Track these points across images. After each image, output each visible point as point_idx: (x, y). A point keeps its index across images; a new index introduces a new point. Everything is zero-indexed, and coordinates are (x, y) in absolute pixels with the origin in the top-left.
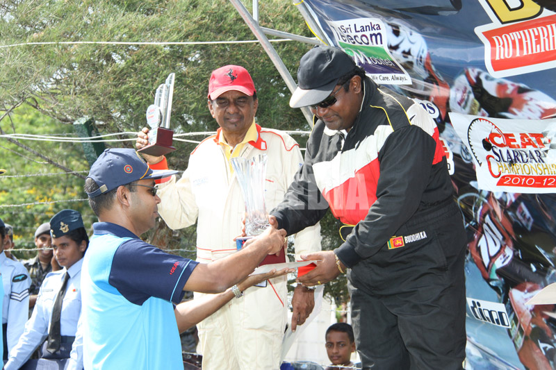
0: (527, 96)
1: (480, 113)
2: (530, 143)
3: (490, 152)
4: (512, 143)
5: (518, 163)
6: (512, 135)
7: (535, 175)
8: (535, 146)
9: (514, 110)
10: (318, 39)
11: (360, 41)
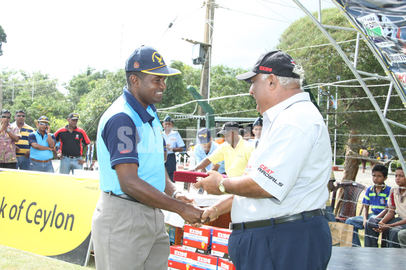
10: (355, 28)
11: (369, 26)
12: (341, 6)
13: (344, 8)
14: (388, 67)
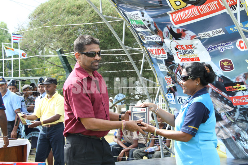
0: (186, 32)
1: (173, 39)
2: (189, 48)
3: (178, 51)
4: (183, 48)
5: (186, 54)
6: (183, 46)
7: (191, 57)
8: (190, 49)
9: (183, 37)
10: (122, 18)
11: (134, 18)
12: (114, 3)
13: (116, 5)
14: (142, 44)
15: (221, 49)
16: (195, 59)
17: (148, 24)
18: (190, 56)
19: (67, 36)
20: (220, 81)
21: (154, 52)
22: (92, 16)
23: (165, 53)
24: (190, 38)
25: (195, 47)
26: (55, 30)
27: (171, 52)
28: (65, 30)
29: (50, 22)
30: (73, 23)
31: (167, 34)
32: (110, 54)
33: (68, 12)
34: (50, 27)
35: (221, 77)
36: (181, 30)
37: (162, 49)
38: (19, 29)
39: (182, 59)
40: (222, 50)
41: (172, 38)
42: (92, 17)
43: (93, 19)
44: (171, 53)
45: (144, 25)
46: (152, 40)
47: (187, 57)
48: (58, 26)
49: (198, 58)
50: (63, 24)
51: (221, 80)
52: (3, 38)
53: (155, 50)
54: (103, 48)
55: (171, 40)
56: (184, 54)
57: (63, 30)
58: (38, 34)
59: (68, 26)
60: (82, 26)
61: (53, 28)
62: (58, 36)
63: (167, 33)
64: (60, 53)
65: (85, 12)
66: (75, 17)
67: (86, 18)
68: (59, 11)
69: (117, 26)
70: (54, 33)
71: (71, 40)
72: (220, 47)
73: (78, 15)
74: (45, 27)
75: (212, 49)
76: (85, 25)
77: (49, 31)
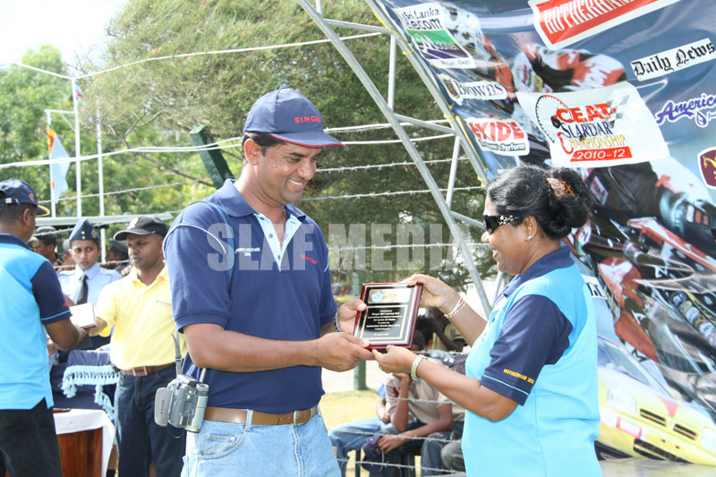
0: (589, 63)
1: (544, 90)
2: (596, 115)
3: (560, 130)
4: (579, 117)
5: (588, 137)
6: (578, 109)
7: (605, 147)
8: (601, 117)
9: (577, 82)
10: (387, 27)
11: (423, 26)
14: (450, 107)
15: (702, 119)
16: (618, 154)
17: (466, 42)
18: (600, 142)
19: (222, 86)
20: (698, 220)
21: (488, 131)
22: (302, 22)
23: (521, 136)
24: (602, 82)
25: (618, 111)
26: (187, 69)
27: (539, 133)
28: (218, 66)
29: (170, 44)
30: (240, 45)
31: (525, 75)
32: (358, 140)
33: (227, 12)
34: (168, 59)
35: (703, 207)
36: (572, 58)
37: (513, 124)
38: (79, 67)
39: (576, 153)
40: (704, 121)
41: (541, 88)
42: (302, 25)
43: (305, 31)
44: (542, 136)
45: (456, 45)
46: (478, 97)
47: (591, 145)
48: (196, 56)
49: (627, 149)
50: (211, 48)
51: (702, 219)
52: (51, 93)
53: (492, 124)
54: (336, 122)
55: (539, 95)
56: (582, 137)
57: (209, 67)
58: (134, 81)
59: (226, 54)
60: (270, 55)
61: (180, 61)
62: (193, 86)
63: (525, 71)
64: (201, 141)
65: (280, 9)
66: (246, 27)
67: (280, 28)
68: (198, 7)
69: (380, 50)
70: (181, 77)
71: (235, 98)
72: (697, 109)
73: (257, 19)
74: (157, 61)
75: (671, 118)
76: (279, 50)
77: (167, 73)
